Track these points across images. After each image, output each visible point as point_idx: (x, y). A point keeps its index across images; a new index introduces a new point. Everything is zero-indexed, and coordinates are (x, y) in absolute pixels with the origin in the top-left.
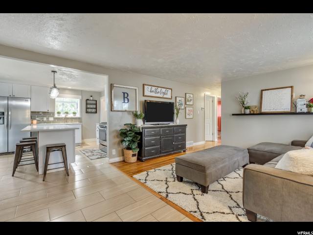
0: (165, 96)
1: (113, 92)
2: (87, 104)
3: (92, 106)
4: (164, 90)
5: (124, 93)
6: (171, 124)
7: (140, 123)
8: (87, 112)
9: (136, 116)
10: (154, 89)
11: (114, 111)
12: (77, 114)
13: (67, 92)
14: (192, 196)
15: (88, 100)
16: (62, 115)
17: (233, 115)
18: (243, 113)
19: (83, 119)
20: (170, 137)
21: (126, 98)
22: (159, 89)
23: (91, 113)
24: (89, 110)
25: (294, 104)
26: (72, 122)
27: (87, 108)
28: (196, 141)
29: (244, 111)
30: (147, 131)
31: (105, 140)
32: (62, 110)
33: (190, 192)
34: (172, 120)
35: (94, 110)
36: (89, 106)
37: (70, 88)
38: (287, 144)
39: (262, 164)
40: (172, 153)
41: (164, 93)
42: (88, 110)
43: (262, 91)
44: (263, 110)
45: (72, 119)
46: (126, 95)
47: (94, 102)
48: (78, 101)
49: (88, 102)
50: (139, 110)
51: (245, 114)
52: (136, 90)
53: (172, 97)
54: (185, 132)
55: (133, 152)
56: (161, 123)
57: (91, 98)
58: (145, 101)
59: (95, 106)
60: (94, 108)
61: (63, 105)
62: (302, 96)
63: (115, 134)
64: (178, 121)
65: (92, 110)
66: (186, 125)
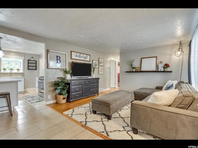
0: (86, 60)
1: (49, 55)
2: (28, 63)
3: (32, 65)
4: (85, 56)
5: (57, 57)
6: (90, 77)
7: (68, 77)
8: (29, 69)
9: (66, 72)
10: (78, 54)
11: (50, 68)
12: (20, 70)
13: (12, 53)
14: (102, 122)
15: (29, 60)
16: (8, 71)
17: (126, 72)
18: (132, 71)
19: (25, 74)
20: (88, 86)
21: (59, 60)
22: (82, 55)
23: (32, 69)
24: (31, 68)
25: (157, 67)
26: (16, 76)
27: (28, 66)
28: (105, 88)
29: (132, 70)
30: (73, 82)
31: (43, 89)
32: (8, 67)
33: (101, 120)
34: (90, 75)
35: (34, 68)
36: (30, 65)
37: (14, 51)
38: (154, 88)
39: (141, 100)
40: (90, 96)
41: (85, 58)
42: (29, 67)
43: (142, 58)
44: (142, 70)
45: (16, 74)
46: (58, 57)
47: (35, 62)
48: (21, 61)
49: (30, 62)
50: (68, 68)
51: (132, 72)
52: (66, 54)
53: (90, 60)
54: (98, 83)
55: (63, 96)
56: (83, 77)
57: (32, 59)
58: (72, 62)
59: (35, 65)
60: (35, 66)
61: (9, 63)
62: (161, 62)
63: (50, 84)
64: (94, 75)
65: (32, 67)
66: (99, 78)
